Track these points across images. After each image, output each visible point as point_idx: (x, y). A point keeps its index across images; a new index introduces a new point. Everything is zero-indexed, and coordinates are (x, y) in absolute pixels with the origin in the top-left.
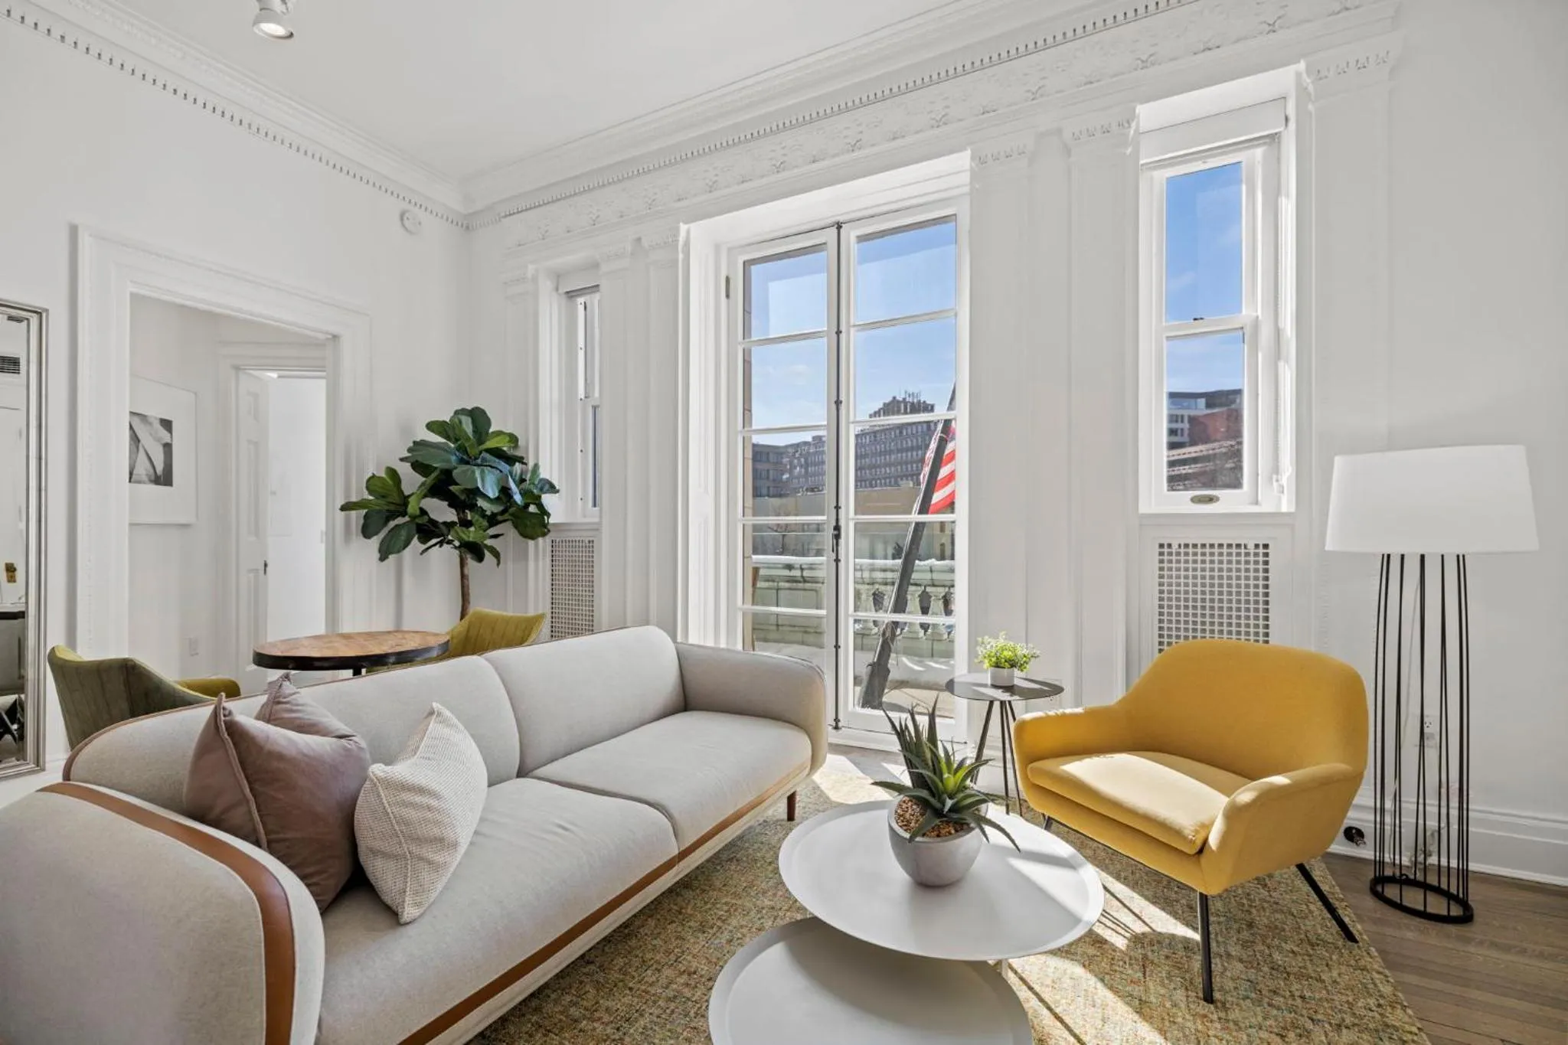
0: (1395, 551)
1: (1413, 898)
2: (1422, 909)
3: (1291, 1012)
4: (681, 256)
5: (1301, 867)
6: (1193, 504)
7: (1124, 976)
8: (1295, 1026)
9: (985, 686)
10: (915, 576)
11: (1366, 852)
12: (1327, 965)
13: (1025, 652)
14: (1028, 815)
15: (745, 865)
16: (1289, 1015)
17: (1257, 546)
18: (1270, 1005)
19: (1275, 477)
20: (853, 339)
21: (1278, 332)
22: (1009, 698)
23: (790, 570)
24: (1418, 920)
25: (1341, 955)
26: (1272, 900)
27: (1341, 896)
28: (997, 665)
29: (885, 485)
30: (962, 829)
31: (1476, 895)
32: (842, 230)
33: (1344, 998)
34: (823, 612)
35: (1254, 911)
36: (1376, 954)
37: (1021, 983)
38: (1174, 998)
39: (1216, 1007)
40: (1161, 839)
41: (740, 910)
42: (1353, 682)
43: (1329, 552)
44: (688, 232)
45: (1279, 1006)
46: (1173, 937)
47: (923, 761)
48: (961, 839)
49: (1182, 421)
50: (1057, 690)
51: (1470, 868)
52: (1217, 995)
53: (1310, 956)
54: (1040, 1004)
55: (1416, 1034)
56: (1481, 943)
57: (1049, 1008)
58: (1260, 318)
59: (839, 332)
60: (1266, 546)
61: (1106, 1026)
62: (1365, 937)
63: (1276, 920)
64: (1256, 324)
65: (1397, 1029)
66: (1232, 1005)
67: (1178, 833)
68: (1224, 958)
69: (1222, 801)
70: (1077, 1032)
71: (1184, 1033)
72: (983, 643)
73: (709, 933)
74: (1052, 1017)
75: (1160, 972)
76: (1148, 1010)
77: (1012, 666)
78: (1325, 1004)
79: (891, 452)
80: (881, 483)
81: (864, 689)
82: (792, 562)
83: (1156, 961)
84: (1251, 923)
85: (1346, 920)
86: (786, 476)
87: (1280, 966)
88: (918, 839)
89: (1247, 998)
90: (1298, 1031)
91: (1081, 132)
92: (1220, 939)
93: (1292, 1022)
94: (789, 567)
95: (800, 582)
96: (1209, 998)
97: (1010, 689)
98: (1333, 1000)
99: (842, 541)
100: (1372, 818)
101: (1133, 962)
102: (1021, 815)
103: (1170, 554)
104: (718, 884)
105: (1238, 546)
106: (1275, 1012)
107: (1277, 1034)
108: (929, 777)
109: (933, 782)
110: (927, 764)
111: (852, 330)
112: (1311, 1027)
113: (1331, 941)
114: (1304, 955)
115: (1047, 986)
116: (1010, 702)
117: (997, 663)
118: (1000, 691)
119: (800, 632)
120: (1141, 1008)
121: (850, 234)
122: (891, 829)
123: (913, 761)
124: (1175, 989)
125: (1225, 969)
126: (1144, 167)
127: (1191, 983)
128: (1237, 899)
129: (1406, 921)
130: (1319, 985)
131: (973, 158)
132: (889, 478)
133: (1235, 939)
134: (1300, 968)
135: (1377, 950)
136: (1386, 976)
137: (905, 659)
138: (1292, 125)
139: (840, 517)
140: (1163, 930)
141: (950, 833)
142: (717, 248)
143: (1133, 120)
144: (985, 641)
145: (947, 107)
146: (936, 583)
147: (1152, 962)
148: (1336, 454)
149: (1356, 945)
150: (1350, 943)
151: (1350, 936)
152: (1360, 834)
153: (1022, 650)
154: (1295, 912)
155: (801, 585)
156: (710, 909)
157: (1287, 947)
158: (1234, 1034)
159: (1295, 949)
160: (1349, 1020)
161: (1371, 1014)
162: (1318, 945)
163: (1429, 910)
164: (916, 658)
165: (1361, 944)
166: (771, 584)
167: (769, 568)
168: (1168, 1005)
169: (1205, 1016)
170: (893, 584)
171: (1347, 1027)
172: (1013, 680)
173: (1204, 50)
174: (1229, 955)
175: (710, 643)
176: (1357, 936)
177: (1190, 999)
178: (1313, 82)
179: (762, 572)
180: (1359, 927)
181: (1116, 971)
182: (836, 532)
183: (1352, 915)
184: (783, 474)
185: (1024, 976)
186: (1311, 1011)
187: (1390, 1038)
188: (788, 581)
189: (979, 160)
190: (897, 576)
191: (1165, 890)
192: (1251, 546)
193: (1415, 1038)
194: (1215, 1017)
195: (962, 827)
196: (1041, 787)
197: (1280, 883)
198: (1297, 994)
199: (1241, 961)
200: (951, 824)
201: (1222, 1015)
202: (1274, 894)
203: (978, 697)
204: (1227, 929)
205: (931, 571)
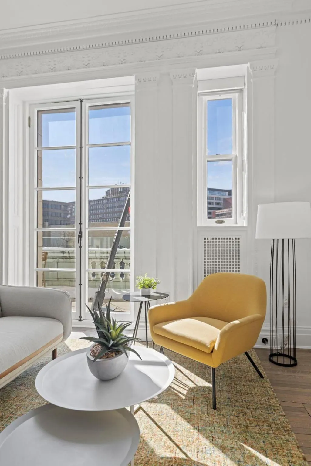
0: (275, 238)
1: (281, 360)
2: (283, 363)
3: (241, 407)
4: (4, 104)
5: (246, 353)
6: (216, 224)
7: (186, 405)
8: (242, 412)
9: (139, 296)
10: (116, 255)
11: (268, 346)
12: (254, 388)
13: (155, 281)
14: (156, 348)
15: (29, 386)
16: (240, 408)
17: (236, 238)
18: (235, 406)
19: (242, 214)
20: (88, 152)
21: (243, 161)
22: (148, 300)
23: (64, 254)
24: (282, 367)
25: (258, 383)
26: (239, 367)
27: (260, 363)
28: (144, 287)
29: (112, 221)
30: (118, 354)
31: (298, 356)
32: (83, 103)
33: (258, 399)
34: (74, 270)
35: (233, 373)
36: (269, 381)
37: (146, 415)
38: (203, 410)
39: (217, 410)
40: (199, 349)
41: (22, 407)
42: (262, 285)
43: (257, 239)
44: (8, 93)
45: (238, 406)
46: (205, 387)
47: (103, 326)
48: (118, 358)
49: (221, 200)
50: (166, 296)
51: (296, 348)
52: (218, 406)
53: (249, 385)
54: (153, 423)
55: (278, 407)
56: (299, 372)
57: (156, 424)
58: (237, 155)
59: (81, 147)
60: (239, 239)
61: (177, 426)
62: (266, 376)
63: (239, 374)
64: (236, 157)
65: (273, 406)
66: (222, 408)
67: (204, 345)
68: (221, 392)
69: (219, 331)
70: (166, 431)
71: (205, 423)
72: (138, 278)
73: (5, 421)
74: (157, 427)
75: (199, 401)
76: (193, 417)
77: (149, 287)
78: (252, 402)
79: (115, 207)
80: (110, 220)
81: (94, 303)
82: (64, 250)
83: (198, 397)
84: (231, 377)
85: (261, 371)
86: (69, 216)
87: (239, 391)
88: (98, 360)
89: (227, 405)
90: (243, 414)
91: (176, 75)
92: (220, 385)
93: (241, 411)
94: (63, 252)
95: (68, 259)
96: (215, 408)
97: (149, 297)
98: (255, 400)
99: (83, 239)
100: (269, 334)
101: (190, 399)
102: (154, 348)
103: (208, 242)
104: (13, 396)
105: (230, 239)
106: (236, 408)
107: (236, 416)
108: (105, 333)
109: (107, 335)
110: (105, 328)
111: (87, 147)
112: (247, 411)
113: (255, 379)
114: (247, 385)
115: (156, 415)
116: (148, 301)
117: (144, 286)
118: (144, 297)
119: (68, 281)
120: (191, 416)
121: (86, 105)
122: (88, 358)
123: (99, 327)
124: (203, 407)
125: (221, 396)
126: (199, 94)
127: (209, 403)
128: (227, 369)
129: (278, 368)
130: (251, 395)
131: (136, 80)
132: (114, 218)
133: (225, 384)
134: (245, 390)
135: (269, 380)
136: (271, 388)
137: (113, 290)
138: (246, 87)
139: (82, 228)
140: (202, 385)
141: (113, 356)
142: (24, 103)
143: (195, 74)
144: (139, 277)
145: (125, 56)
146: (126, 258)
147: (197, 398)
148: (259, 204)
149: (263, 379)
150: (262, 379)
151: (262, 377)
152: (267, 340)
153: (154, 281)
154: (245, 371)
155: (69, 260)
156: (7, 409)
157: (242, 384)
158: (222, 419)
159: (245, 384)
160: (259, 406)
161: (266, 402)
162: (252, 381)
163: (285, 363)
164: (118, 289)
165: (265, 379)
166: (55, 260)
167: (53, 253)
168: (200, 413)
169: (213, 415)
170: (107, 259)
171: (258, 409)
172: (150, 293)
173: (218, 53)
174: (223, 390)
175: (21, 285)
176: (264, 376)
177: (208, 409)
178: (252, 71)
179: (49, 255)
180: (264, 372)
181: (183, 404)
182: (80, 235)
183: (263, 369)
184: (68, 215)
185: (148, 413)
186: (248, 405)
187: (271, 410)
188: (63, 259)
189: (138, 80)
190: (109, 255)
191: (204, 370)
192: (234, 239)
193: (278, 408)
194: (216, 414)
195: (118, 353)
196: (158, 334)
197: (241, 361)
198: (244, 400)
199: (227, 391)
200: (114, 352)
201: (219, 413)
202: (239, 365)
203: (136, 301)
204: (223, 381)
205: (125, 253)
